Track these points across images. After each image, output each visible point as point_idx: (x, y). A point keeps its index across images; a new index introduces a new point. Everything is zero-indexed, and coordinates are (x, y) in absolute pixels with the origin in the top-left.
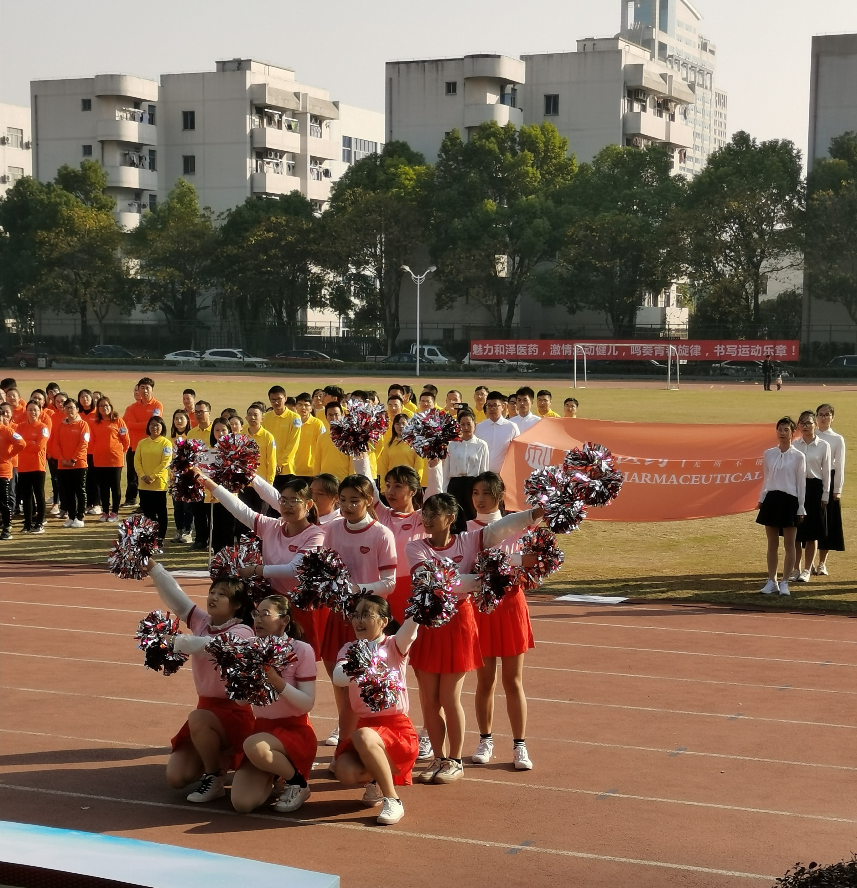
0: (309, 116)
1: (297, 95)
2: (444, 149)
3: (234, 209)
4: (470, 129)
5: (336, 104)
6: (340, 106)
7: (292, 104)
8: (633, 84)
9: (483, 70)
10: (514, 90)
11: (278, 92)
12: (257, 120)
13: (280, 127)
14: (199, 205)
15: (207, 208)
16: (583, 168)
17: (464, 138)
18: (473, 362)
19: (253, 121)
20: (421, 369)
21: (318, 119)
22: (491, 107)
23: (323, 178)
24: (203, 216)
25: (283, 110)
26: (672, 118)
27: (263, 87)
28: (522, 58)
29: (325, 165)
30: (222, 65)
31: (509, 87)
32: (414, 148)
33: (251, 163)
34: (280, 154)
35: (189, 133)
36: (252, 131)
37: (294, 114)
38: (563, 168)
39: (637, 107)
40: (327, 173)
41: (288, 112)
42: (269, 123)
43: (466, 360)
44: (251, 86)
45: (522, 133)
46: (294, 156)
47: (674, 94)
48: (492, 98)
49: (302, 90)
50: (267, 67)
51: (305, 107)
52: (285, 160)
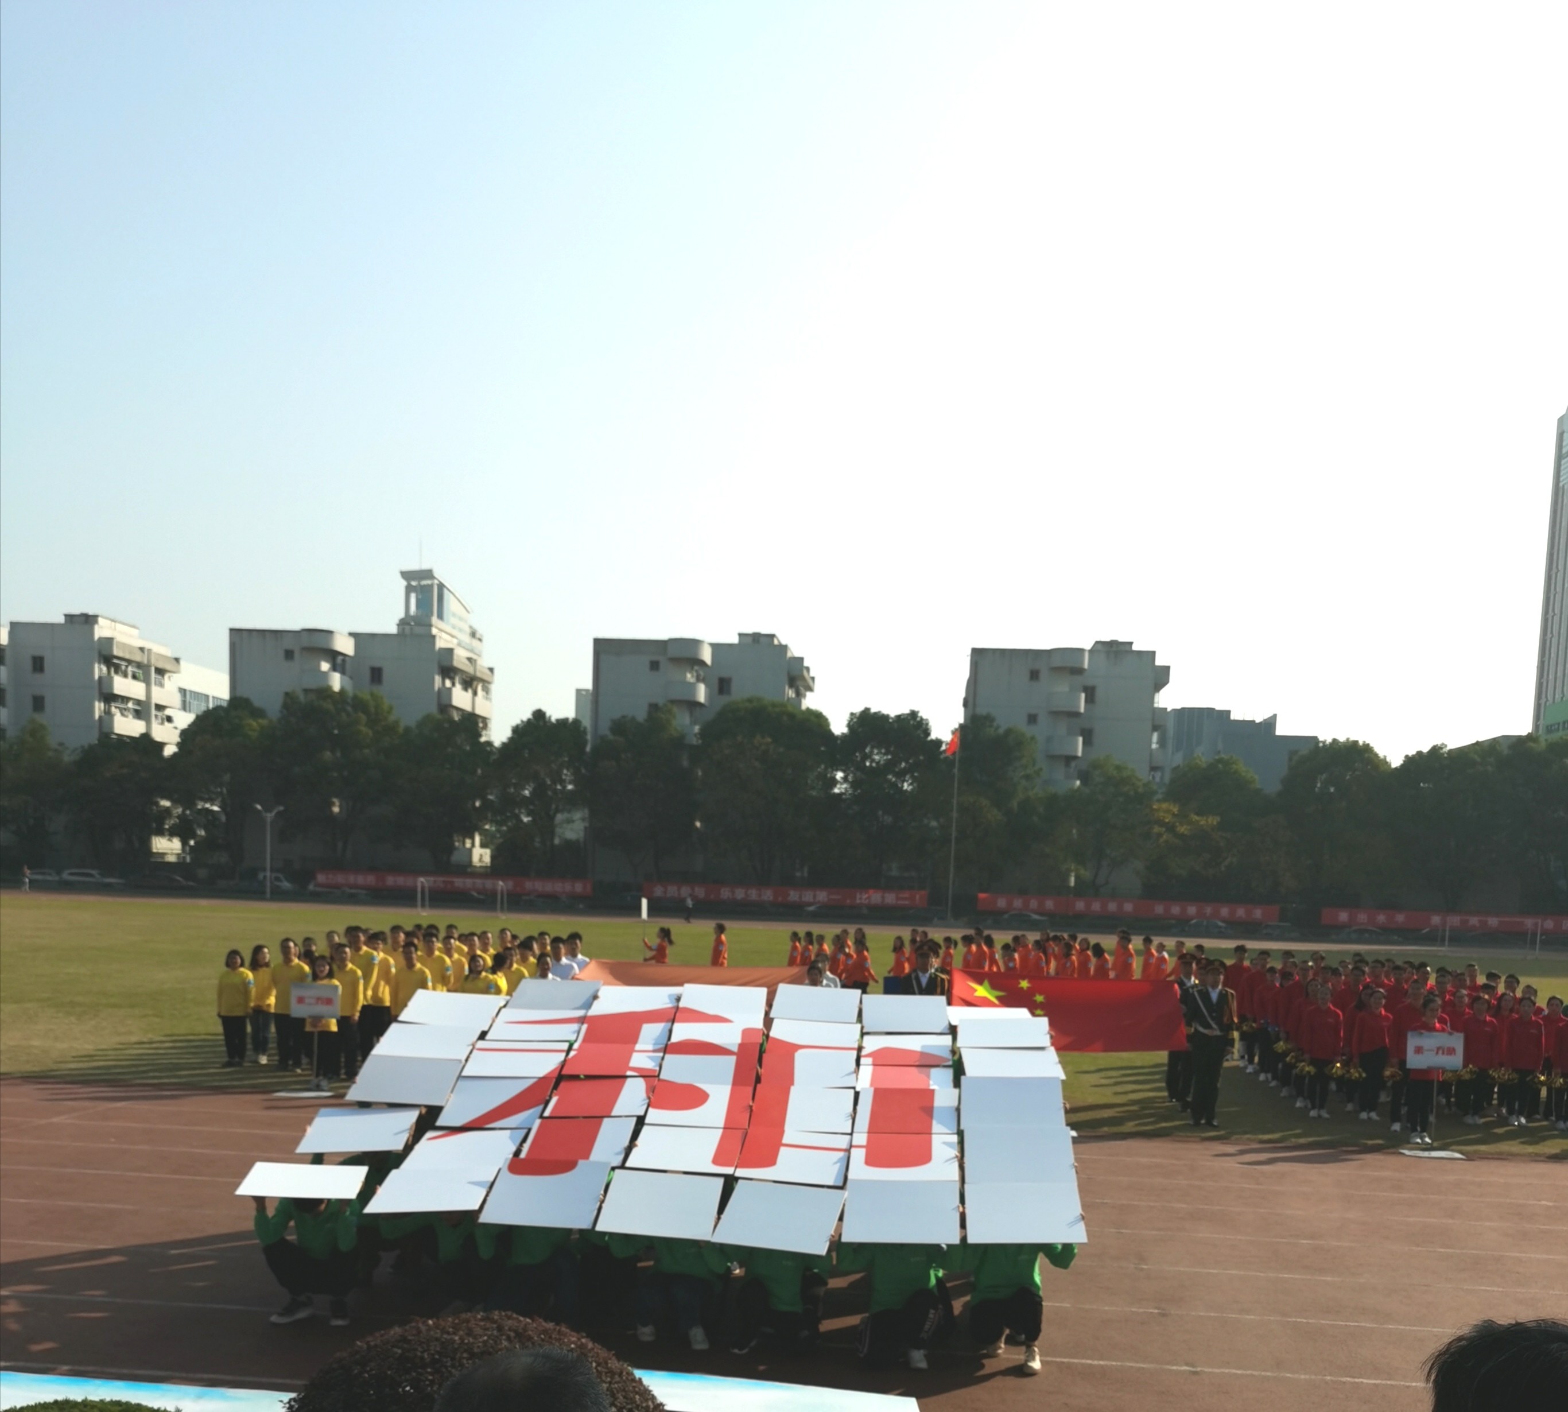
0: (153, 670)
1: (142, 649)
2: (285, 706)
3: (86, 746)
4: (306, 691)
5: (177, 660)
6: (182, 662)
7: (138, 657)
8: (445, 664)
9: (319, 642)
10: (344, 661)
11: (124, 646)
12: (104, 669)
13: (125, 676)
14: (52, 741)
15: (61, 744)
16: (407, 730)
17: (302, 698)
18: (318, 889)
19: (100, 670)
20: (272, 893)
21: (161, 672)
22: (325, 674)
23: (166, 723)
24: (56, 750)
25: (129, 662)
26: (475, 693)
27: (110, 640)
28: (351, 634)
29: (168, 712)
30: (70, 618)
31: (340, 658)
32: (257, 702)
33: (99, 707)
34: (125, 699)
35: (38, 676)
36: (100, 678)
37: (139, 665)
38: (391, 729)
39: (448, 683)
40: (169, 719)
41: (133, 664)
42: (116, 672)
43: (311, 887)
44: (100, 639)
45: (355, 697)
46: (138, 702)
47: (479, 674)
48: (325, 666)
49: (147, 645)
50: (113, 623)
51: (149, 660)
52: (130, 705)
